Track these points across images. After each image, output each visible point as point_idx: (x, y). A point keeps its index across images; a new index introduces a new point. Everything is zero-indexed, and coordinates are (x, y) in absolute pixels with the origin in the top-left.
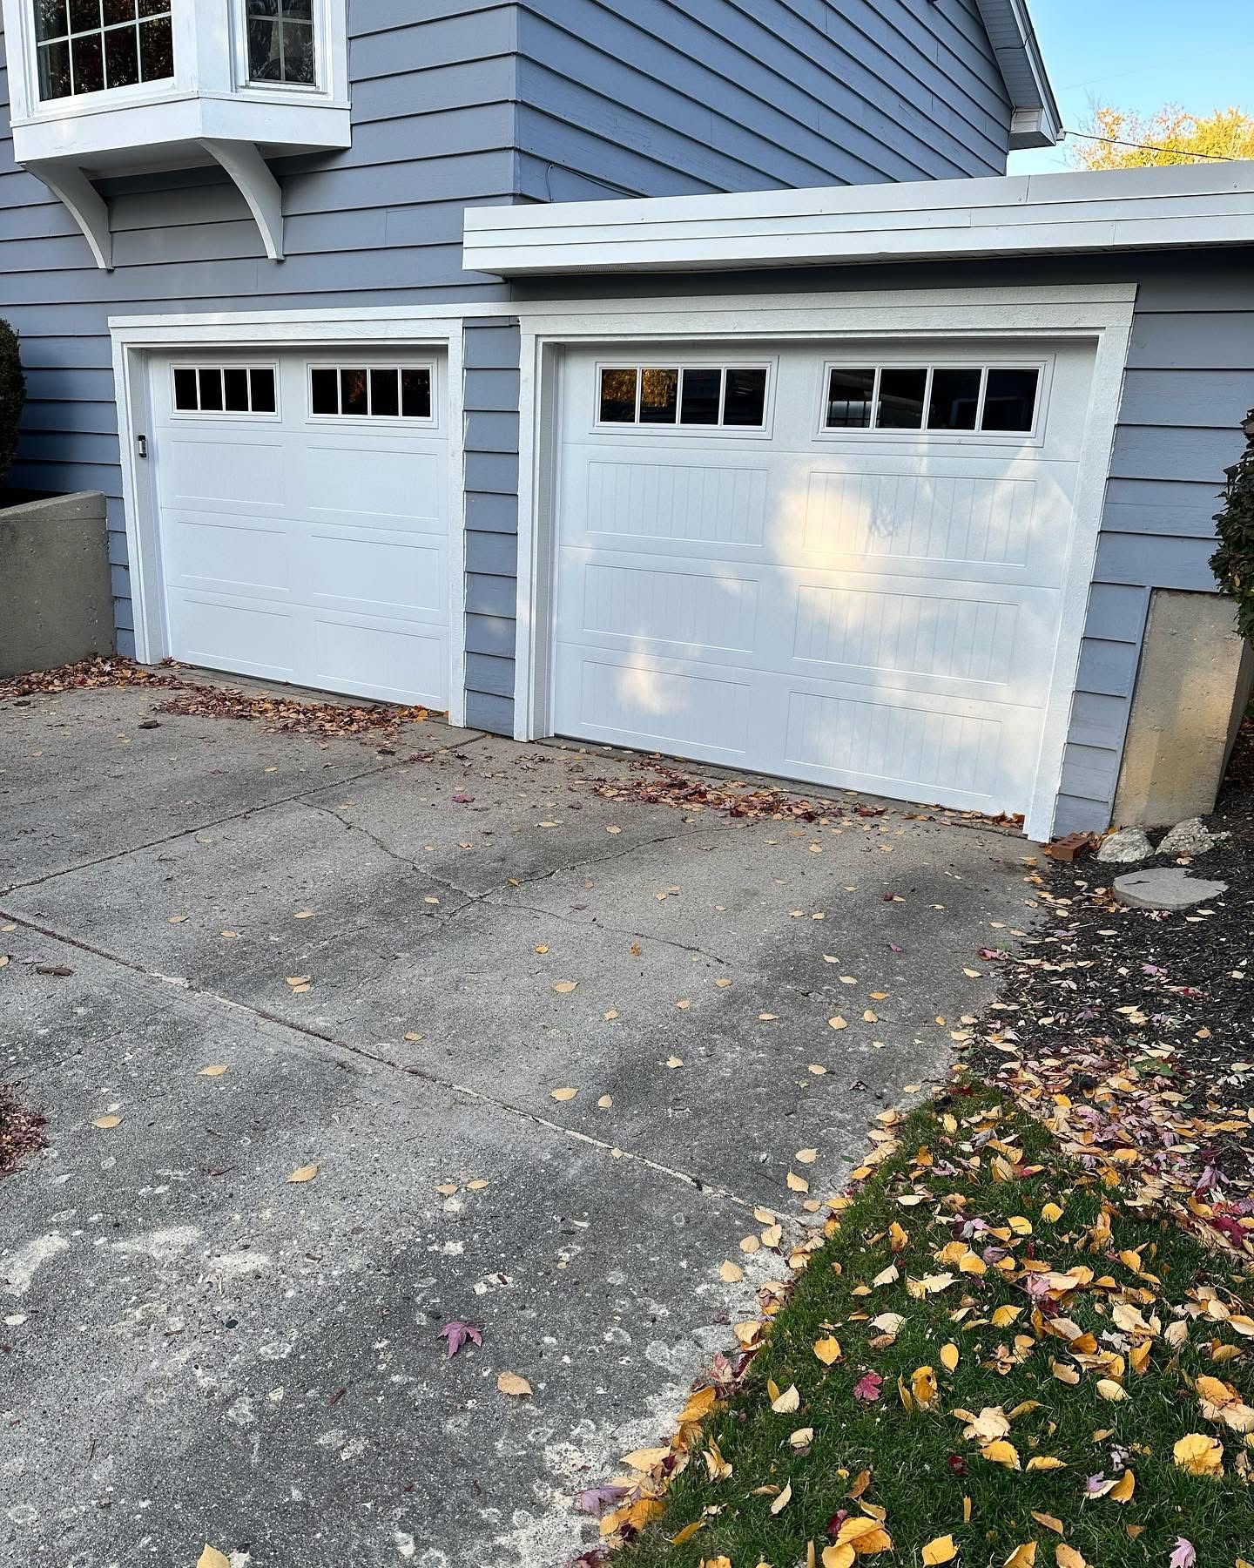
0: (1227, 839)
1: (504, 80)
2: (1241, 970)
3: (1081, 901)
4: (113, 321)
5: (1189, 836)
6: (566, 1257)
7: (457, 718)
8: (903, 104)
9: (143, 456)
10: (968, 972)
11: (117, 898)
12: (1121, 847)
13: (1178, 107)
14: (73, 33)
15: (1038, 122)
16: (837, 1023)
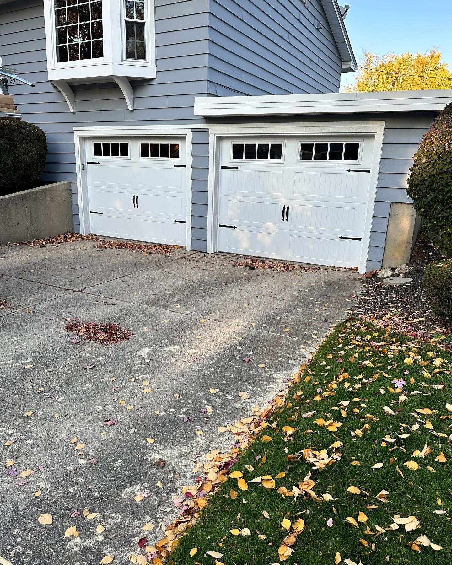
0: (413, 269)
1: (205, 60)
2: (417, 294)
3: (375, 285)
4: (74, 128)
5: (403, 268)
6: (265, 349)
7: (188, 247)
8: (310, 61)
9: (83, 170)
10: (347, 300)
11: (117, 290)
12: (385, 273)
13: (392, 52)
14: (69, 43)
15: (350, 64)
16: (317, 310)
